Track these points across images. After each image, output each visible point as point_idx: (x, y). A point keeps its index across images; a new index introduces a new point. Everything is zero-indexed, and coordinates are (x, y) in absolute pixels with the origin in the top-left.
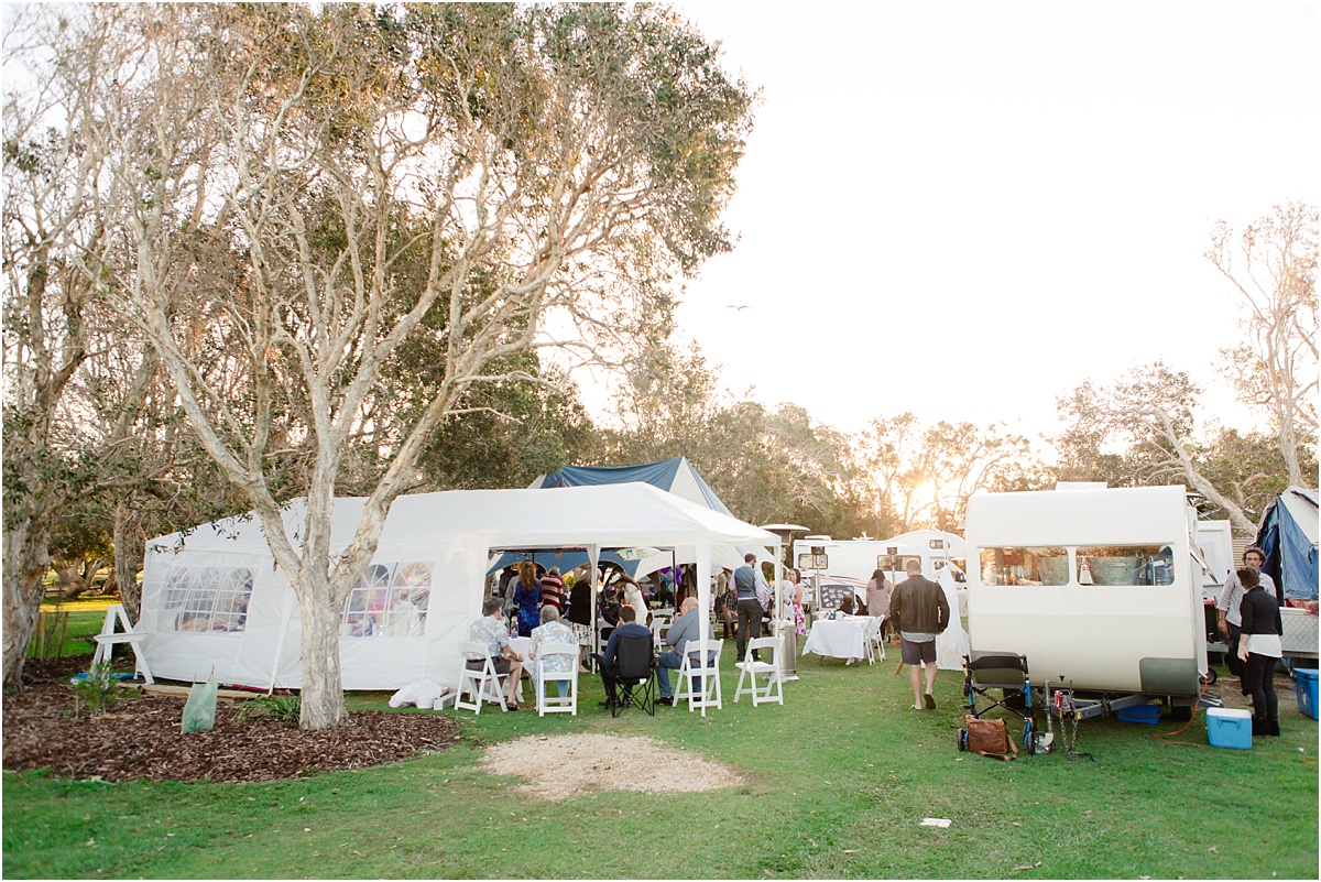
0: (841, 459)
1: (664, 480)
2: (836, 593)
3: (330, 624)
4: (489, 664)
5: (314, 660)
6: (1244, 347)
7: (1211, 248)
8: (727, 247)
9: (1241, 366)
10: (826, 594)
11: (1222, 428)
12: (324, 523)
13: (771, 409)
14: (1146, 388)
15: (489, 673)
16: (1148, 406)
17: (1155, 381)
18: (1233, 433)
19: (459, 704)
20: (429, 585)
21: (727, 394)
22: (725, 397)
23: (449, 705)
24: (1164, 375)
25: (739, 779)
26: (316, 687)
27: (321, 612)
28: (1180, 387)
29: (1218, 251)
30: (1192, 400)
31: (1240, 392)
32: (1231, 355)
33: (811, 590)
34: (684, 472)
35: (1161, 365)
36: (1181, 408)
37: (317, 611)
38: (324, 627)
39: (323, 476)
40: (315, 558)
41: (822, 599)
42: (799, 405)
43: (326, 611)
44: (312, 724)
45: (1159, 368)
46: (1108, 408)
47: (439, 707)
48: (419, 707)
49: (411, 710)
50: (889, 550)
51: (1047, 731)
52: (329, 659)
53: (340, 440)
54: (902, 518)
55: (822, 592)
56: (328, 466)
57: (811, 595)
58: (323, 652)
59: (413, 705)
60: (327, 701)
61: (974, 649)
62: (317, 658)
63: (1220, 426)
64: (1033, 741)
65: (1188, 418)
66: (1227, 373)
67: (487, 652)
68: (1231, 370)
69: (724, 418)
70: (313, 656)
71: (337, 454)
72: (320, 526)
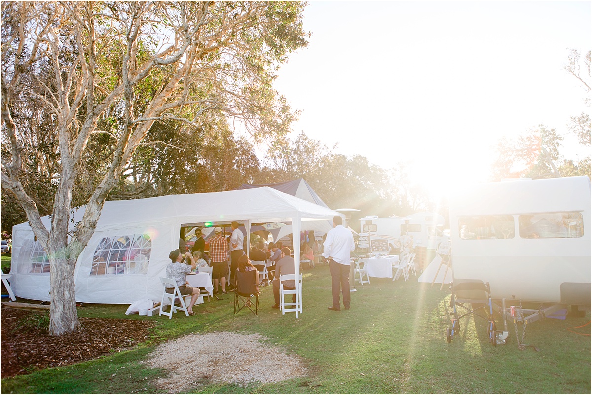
0: (383, 181)
1: (292, 191)
2: (379, 244)
3: (67, 272)
4: (177, 290)
5: (56, 294)
6: (584, 115)
7: (569, 64)
8: (304, 43)
9: (582, 125)
10: (374, 244)
11: (565, 161)
12: (64, 212)
13: (350, 158)
14: (534, 138)
15: (177, 295)
16: (536, 146)
17: (539, 134)
18: (571, 163)
19: (161, 313)
20: (151, 246)
21: (325, 148)
22: (323, 149)
23: (156, 313)
24: (544, 131)
25: (304, 370)
26: (57, 310)
27: (60, 265)
28: (552, 137)
29: (572, 66)
30: (557, 143)
31: (581, 139)
32: (577, 120)
33: (368, 242)
34: (303, 186)
35: (542, 125)
36: (552, 147)
37: (58, 265)
38: (62, 274)
39: (64, 185)
40: (57, 233)
41: (372, 246)
42: (363, 155)
43: (63, 264)
44: (55, 332)
45: (541, 127)
46: (514, 148)
47: (150, 314)
48: (140, 314)
49: (136, 316)
50: (406, 222)
51: (504, 330)
52: (66, 293)
53: (75, 162)
54: (412, 207)
55: (372, 243)
56: (67, 178)
57: (368, 245)
58: (62, 289)
59: (137, 313)
60: (64, 317)
61: (455, 278)
62: (58, 292)
63: (564, 159)
64: (495, 336)
65: (556, 152)
66: (575, 129)
67: (175, 284)
68: (577, 127)
69: (324, 160)
70: (55, 292)
71: (73, 171)
72: (61, 214)
